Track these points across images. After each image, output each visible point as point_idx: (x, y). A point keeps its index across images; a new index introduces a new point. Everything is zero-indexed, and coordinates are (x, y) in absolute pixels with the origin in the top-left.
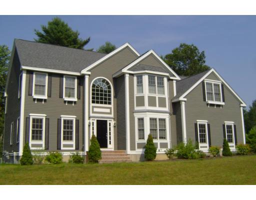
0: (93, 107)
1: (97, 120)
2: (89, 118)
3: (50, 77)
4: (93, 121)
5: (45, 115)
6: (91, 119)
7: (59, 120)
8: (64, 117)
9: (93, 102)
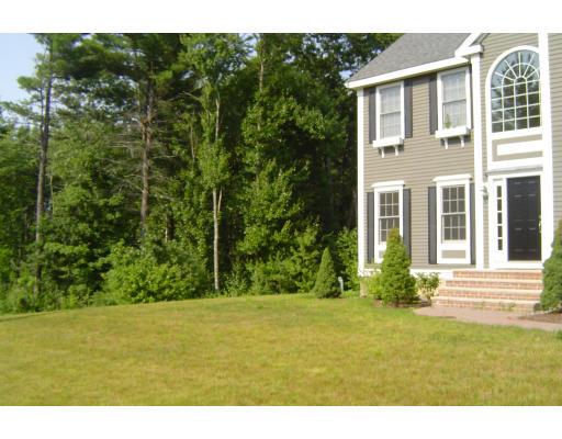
0: (496, 143)
1: (509, 180)
2: (486, 175)
3: (408, 88)
4: (499, 183)
5: (402, 182)
6: (490, 178)
7: (432, 191)
8: (443, 182)
9: (497, 128)
